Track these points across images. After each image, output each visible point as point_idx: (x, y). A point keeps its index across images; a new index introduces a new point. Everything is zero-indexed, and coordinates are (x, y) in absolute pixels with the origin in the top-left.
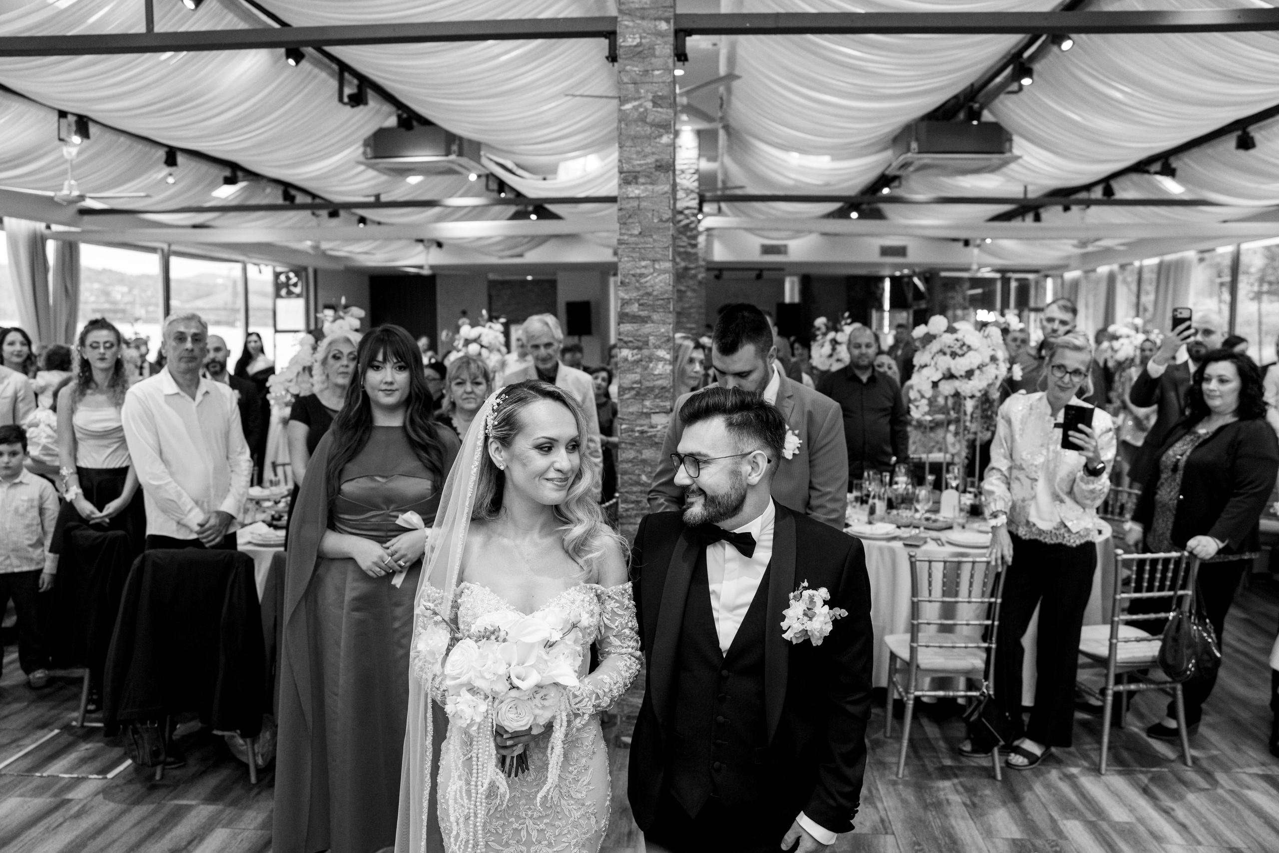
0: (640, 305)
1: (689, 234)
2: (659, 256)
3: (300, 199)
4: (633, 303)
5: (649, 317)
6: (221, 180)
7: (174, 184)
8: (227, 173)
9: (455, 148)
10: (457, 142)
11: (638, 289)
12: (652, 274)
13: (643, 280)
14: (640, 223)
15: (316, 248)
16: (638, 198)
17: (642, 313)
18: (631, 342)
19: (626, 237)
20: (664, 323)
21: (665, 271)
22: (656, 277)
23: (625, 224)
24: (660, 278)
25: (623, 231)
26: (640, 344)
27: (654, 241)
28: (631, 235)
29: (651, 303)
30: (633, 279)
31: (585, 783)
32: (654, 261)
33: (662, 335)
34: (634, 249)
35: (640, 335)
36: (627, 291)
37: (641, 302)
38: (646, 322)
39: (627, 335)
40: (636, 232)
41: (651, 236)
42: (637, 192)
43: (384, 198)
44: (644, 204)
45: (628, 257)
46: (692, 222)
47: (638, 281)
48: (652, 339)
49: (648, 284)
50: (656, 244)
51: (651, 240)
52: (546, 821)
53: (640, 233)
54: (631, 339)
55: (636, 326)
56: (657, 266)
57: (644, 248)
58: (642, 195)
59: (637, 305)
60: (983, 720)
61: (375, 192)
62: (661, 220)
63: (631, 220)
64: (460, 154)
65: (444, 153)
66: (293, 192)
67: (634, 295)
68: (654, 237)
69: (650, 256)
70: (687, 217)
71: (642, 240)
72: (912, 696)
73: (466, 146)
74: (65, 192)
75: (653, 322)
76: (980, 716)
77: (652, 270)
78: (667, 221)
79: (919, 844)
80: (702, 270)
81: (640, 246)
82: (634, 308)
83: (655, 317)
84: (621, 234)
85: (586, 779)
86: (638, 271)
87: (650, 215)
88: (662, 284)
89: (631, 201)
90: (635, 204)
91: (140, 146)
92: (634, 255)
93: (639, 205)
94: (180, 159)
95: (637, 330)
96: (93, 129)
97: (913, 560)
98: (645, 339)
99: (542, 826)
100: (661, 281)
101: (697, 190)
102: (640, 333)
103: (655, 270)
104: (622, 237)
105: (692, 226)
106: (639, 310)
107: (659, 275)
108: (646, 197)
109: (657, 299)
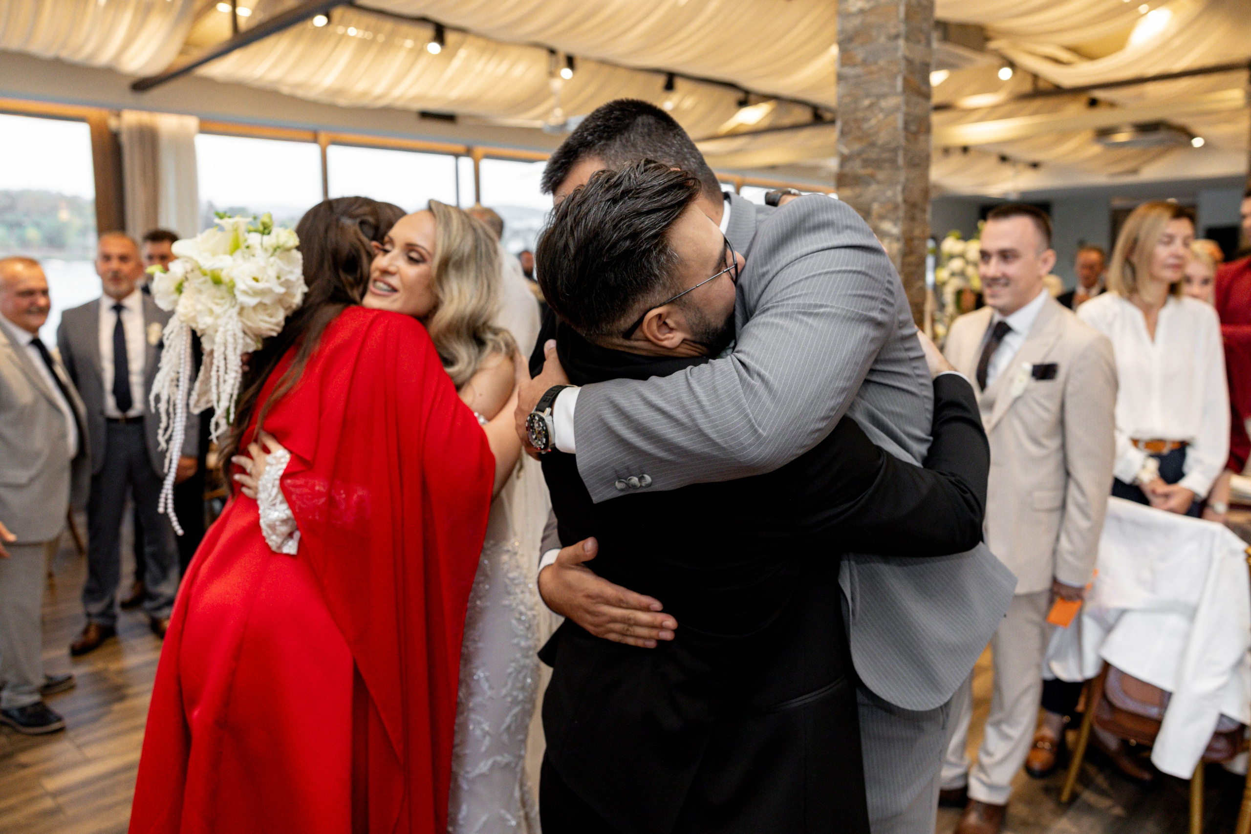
0: (862, 161)
2: (885, 90)
5: (872, 176)
6: (733, 103)
8: (739, 96)
11: (859, 139)
12: (876, 116)
13: (865, 126)
14: (863, 46)
16: (862, 12)
17: (865, 172)
19: (847, 69)
20: (891, 183)
21: (896, 109)
23: (845, 51)
24: (889, 119)
25: (845, 61)
27: (881, 69)
28: (854, 65)
29: (875, 156)
30: (854, 126)
32: (884, 96)
33: (889, 200)
34: (857, 84)
36: (849, 144)
37: (865, 156)
38: (868, 184)
40: (860, 59)
41: (876, 63)
44: (872, 19)
45: (848, 95)
47: (859, 128)
48: (876, 207)
49: (872, 131)
50: (881, 73)
51: (876, 68)
53: (864, 61)
55: (857, 190)
56: (884, 104)
57: (869, 81)
58: (866, 7)
59: (859, 162)
62: (891, 38)
63: (852, 45)
67: (856, 147)
68: (881, 63)
69: (876, 90)
71: (866, 70)
75: (879, 183)
77: (877, 111)
78: (897, 37)
81: (863, 79)
82: (856, 167)
83: (881, 175)
84: (842, 64)
86: (860, 115)
87: (874, 33)
88: (890, 129)
89: (851, 18)
90: (856, 21)
93: (862, 23)
95: (859, 196)
100: (888, 125)
103: (881, 110)
107: (885, 116)
109: (884, 148)
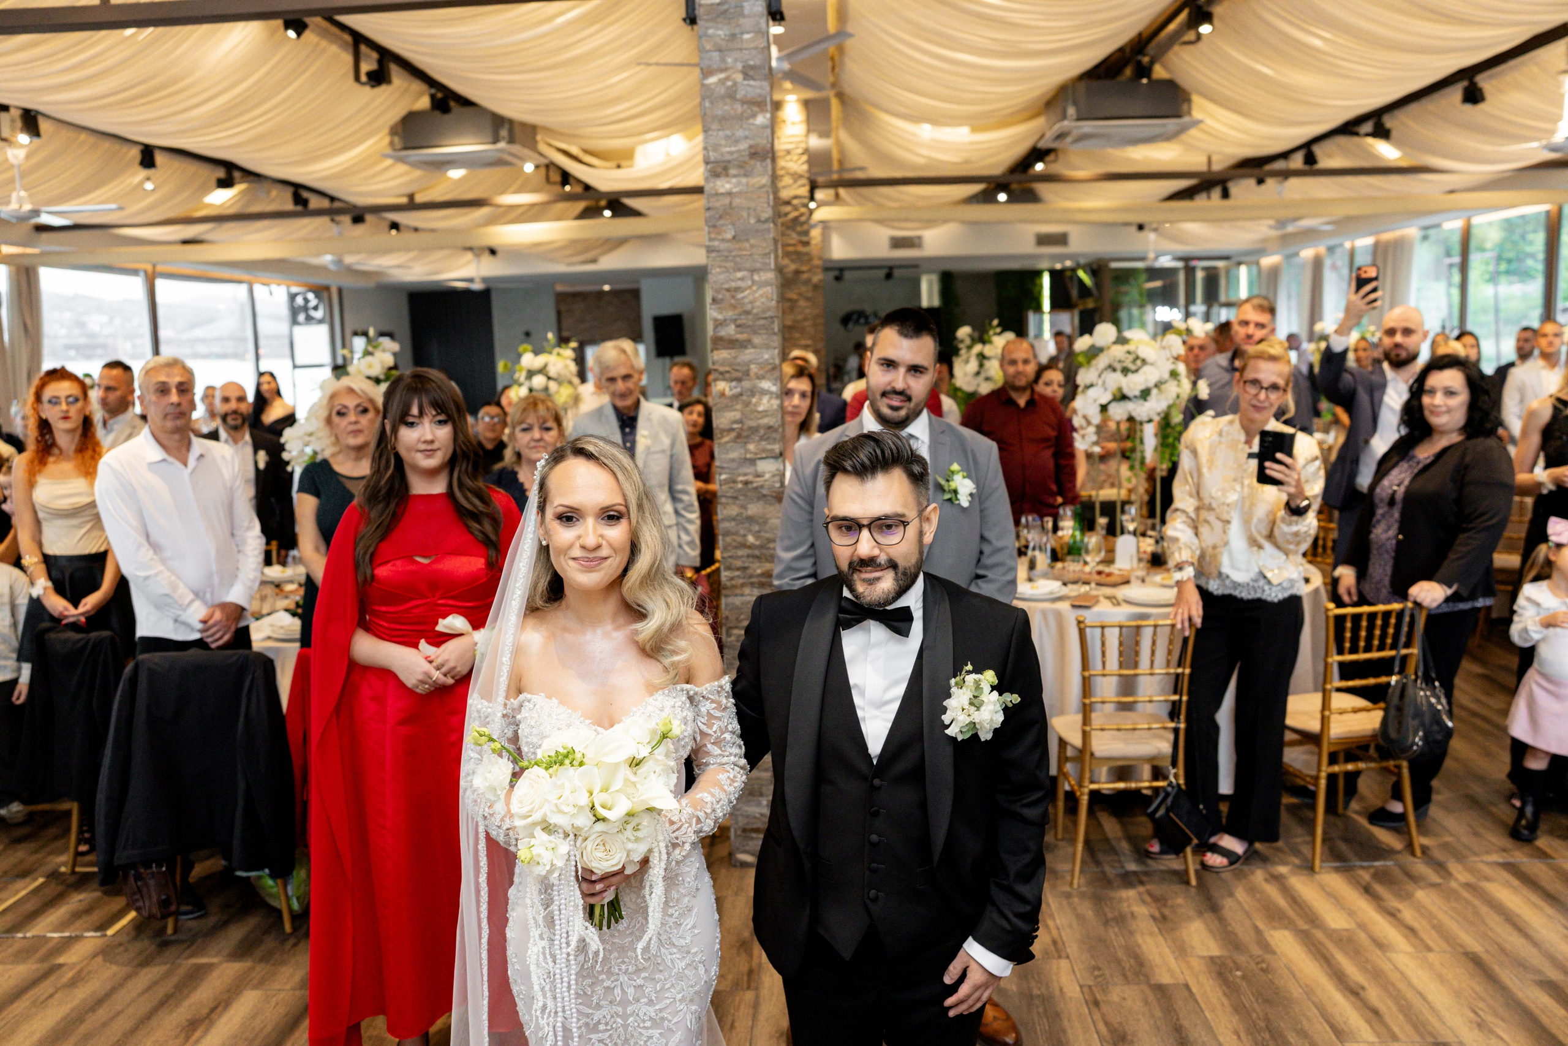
0: (738, 326)
1: (799, 229)
2: (758, 265)
3: (315, 202)
4: (727, 325)
5: (749, 341)
6: (213, 182)
7: (153, 190)
8: (221, 173)
9: (504, 133)
10: (507, 126)
11: (734, 307)
12: (750, 287)
13: (740, 296)
14: (733, 224)
15: (339, 262)
16: (729, 194)
17: (741, 337)
18: (728, 372)
19: (716, 243)
20: (768, 347)
21: (766, 284)
22: (755, 291)
23: (714, 226)
24: (761, 292)
25: (713, 236)
26: (739, 375)
27: (752, 246)
28: (723, 240)
29: (750, 323)
30: (728, 295)
31: (689, 927)
32: (753, 271)
33: (767, 362)
34: (727, 257)
35: (739, 364)
36: (720, 311)
37: (739, 322)
38: (746, 347)
39: (722, 365)
40: (729, 236)
41: (747, 240)
42: (728, 186)
43: (419, 199)
44: (737, 201)
45: (720, 267)
46: (802, 215)
47: (733, 297)
48: (754, 368)
49: (746, 300)
50: (754, 250)
51: (747, 245)
52: (643, 975)
53: (734, 238)
54: (727, 369)
55: (733, 352)
56: (756, 277)
57: (740, 256)
58: (734, 190)
59: (733, 327)
60: (1172, 815)
61: (408, 190)
62: (759, 221)
63: (721, 222)
64: (511, 140)
65: (490, 140)
66: (305, 194)
67: (730, 314)
68: (752, 241)
69: (748, 265)
70: (796, 209)
71: (737, 246)
72: (1086, 790)
73: (517, 130)
74: (14, 206)
75: (754, 347)
76: (1168, 810)
77: (750, 283)
78: (766, 221)
79: (1099, 969)
80: (819, 270)
81: (734, 253)
82: (729, 331)
83: (757, 340)
84: (711, 240)
85: (689, 922)
86: (733, 285)
87: (745, 214)
88: (763, 300)
89: (720, 198)
90: (727, 201)
91: (107, 144)
92: (728, 265)
93: (731, 203)
94: (159, 158)
95: (735, 358)
96: (44, 125)
97: (1082, 626)
98: (744, 369)
99: (639, 982)
100: (761, 296)
101: (807, 175)
102: (739, 360)
103: (754, 282)
104: (711, 244)
105: (803, 219)
106: (737, 333)
107: (759, 288)
108: (740, 193)
109: (758, 318)
